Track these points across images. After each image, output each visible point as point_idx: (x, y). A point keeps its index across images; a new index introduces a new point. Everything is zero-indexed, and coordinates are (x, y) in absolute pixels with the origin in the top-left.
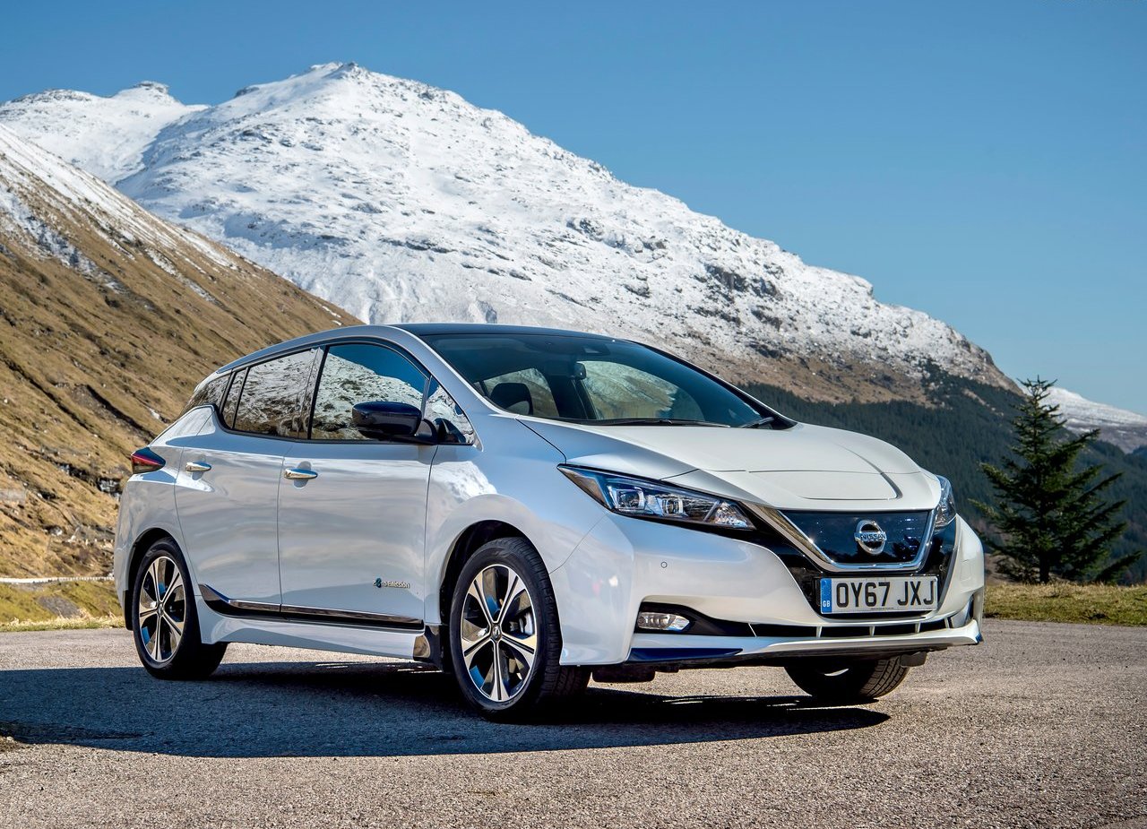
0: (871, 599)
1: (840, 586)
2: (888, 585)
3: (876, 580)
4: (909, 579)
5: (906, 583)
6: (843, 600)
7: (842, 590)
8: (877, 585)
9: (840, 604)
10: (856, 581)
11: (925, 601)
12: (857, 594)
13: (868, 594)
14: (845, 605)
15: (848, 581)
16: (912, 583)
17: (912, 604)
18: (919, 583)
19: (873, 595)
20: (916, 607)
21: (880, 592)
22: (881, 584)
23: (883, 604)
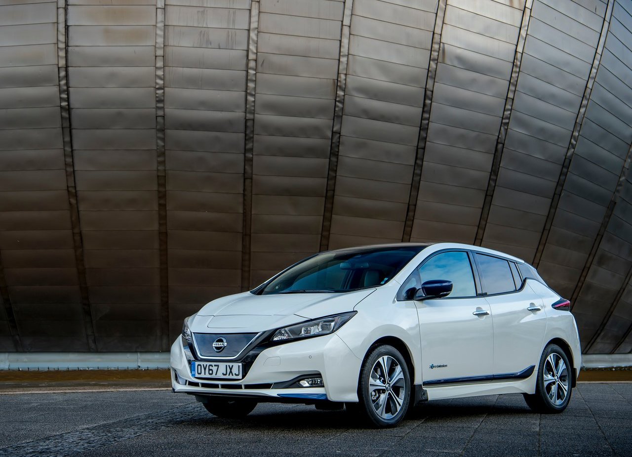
0: (211, 372)
1: (198, 365)
2: (218, 366)
3: (213, 364)
4: (228, 364)
5: (226, 366)
6: (199, 372)
7: (199, 367)
8: (213, 366)
9: (198, 373)
10: (205, 363)
11: (235, 374)
12: (205, 369)
13: (209, 370)
14: (200, 374)
15: (202, 363)
16: (229, 366)
17: (229, 375)
18: (232, 366)
19: (212, 370)
20: (231, 377)
21: (215, 369)
22: (215, 366)
23: (216, 375)
